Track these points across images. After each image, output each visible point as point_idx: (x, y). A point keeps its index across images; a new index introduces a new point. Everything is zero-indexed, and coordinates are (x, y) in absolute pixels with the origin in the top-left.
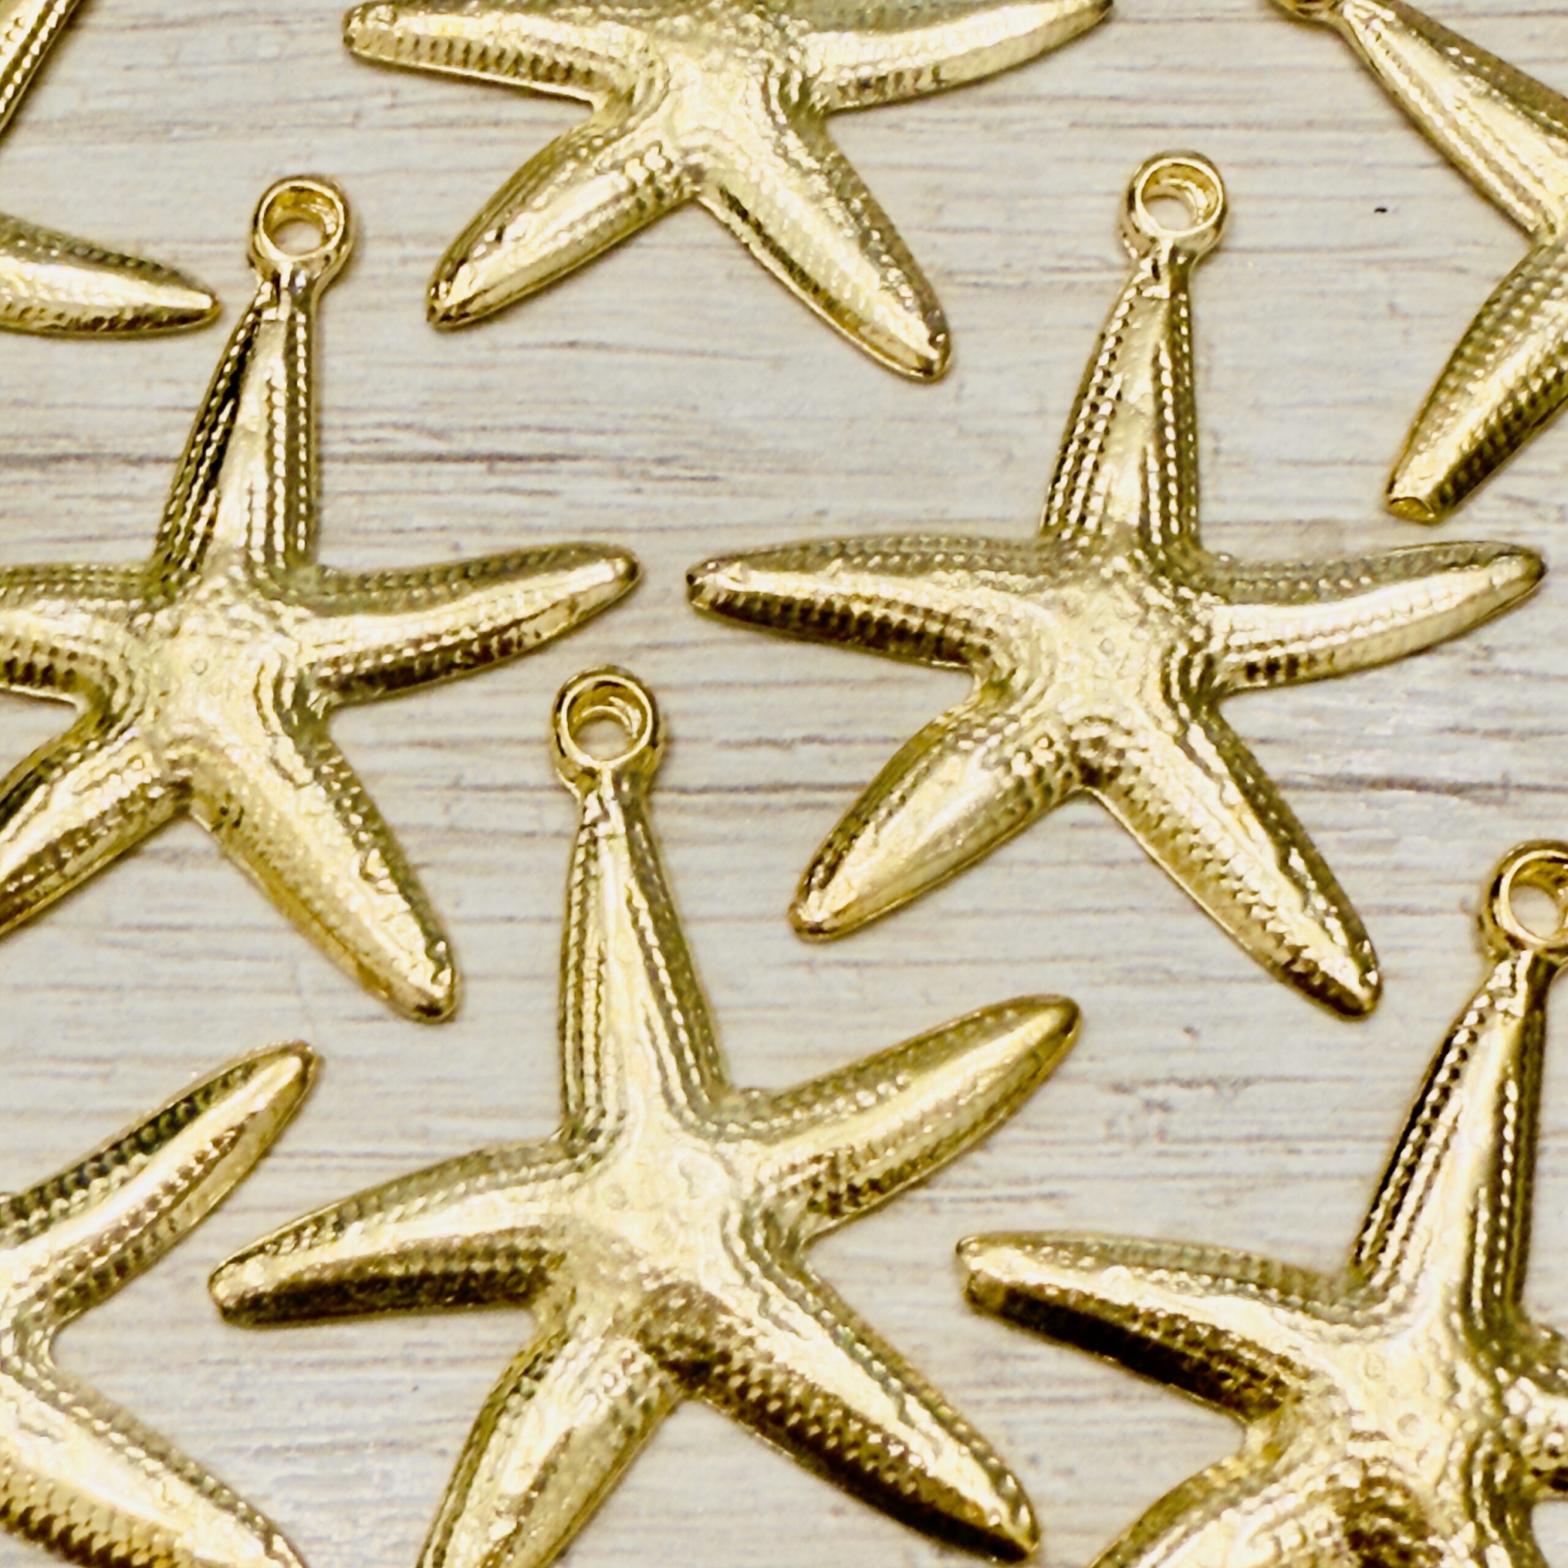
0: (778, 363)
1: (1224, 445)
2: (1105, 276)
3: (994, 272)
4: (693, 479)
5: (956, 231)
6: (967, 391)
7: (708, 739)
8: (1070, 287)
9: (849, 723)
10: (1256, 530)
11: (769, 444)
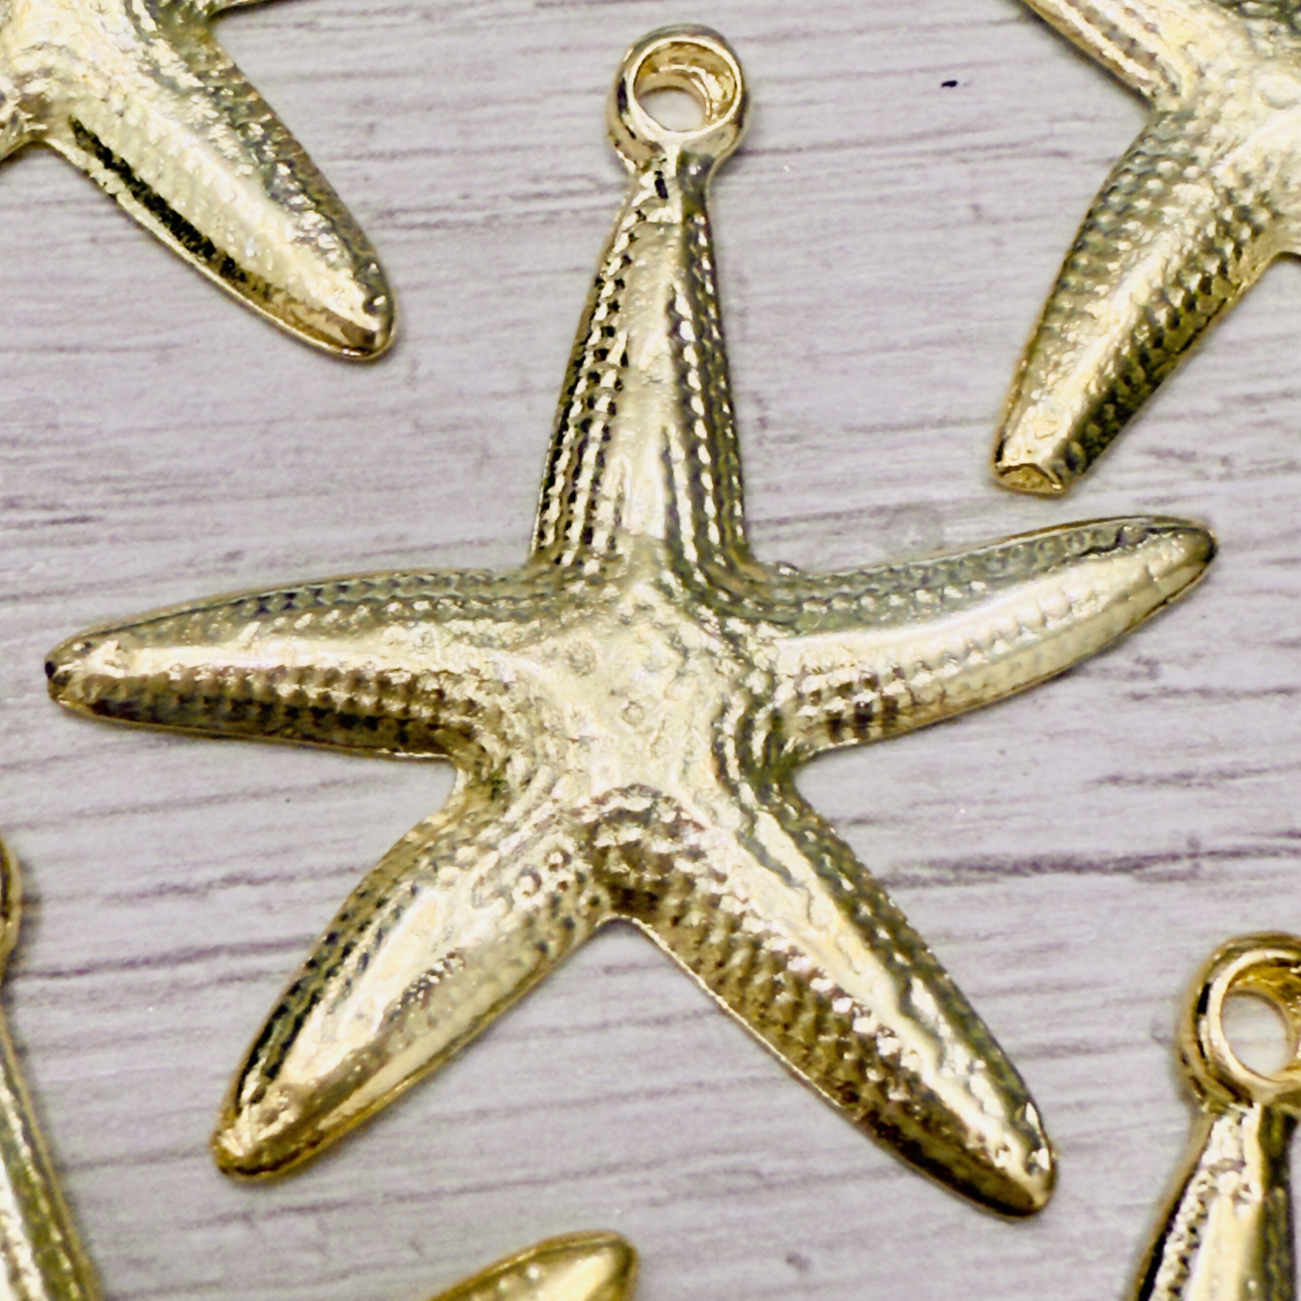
0: (164, 351)
1: (773, 414)
2: (596, 200)
3: (448, 208)
4: (54, 522)
5: (394, 155)
6: (422, 372)
7: (89, 894)
8: (552, 218)
9: (286, 850)
10: (822, 526)
11: (157, 465)
